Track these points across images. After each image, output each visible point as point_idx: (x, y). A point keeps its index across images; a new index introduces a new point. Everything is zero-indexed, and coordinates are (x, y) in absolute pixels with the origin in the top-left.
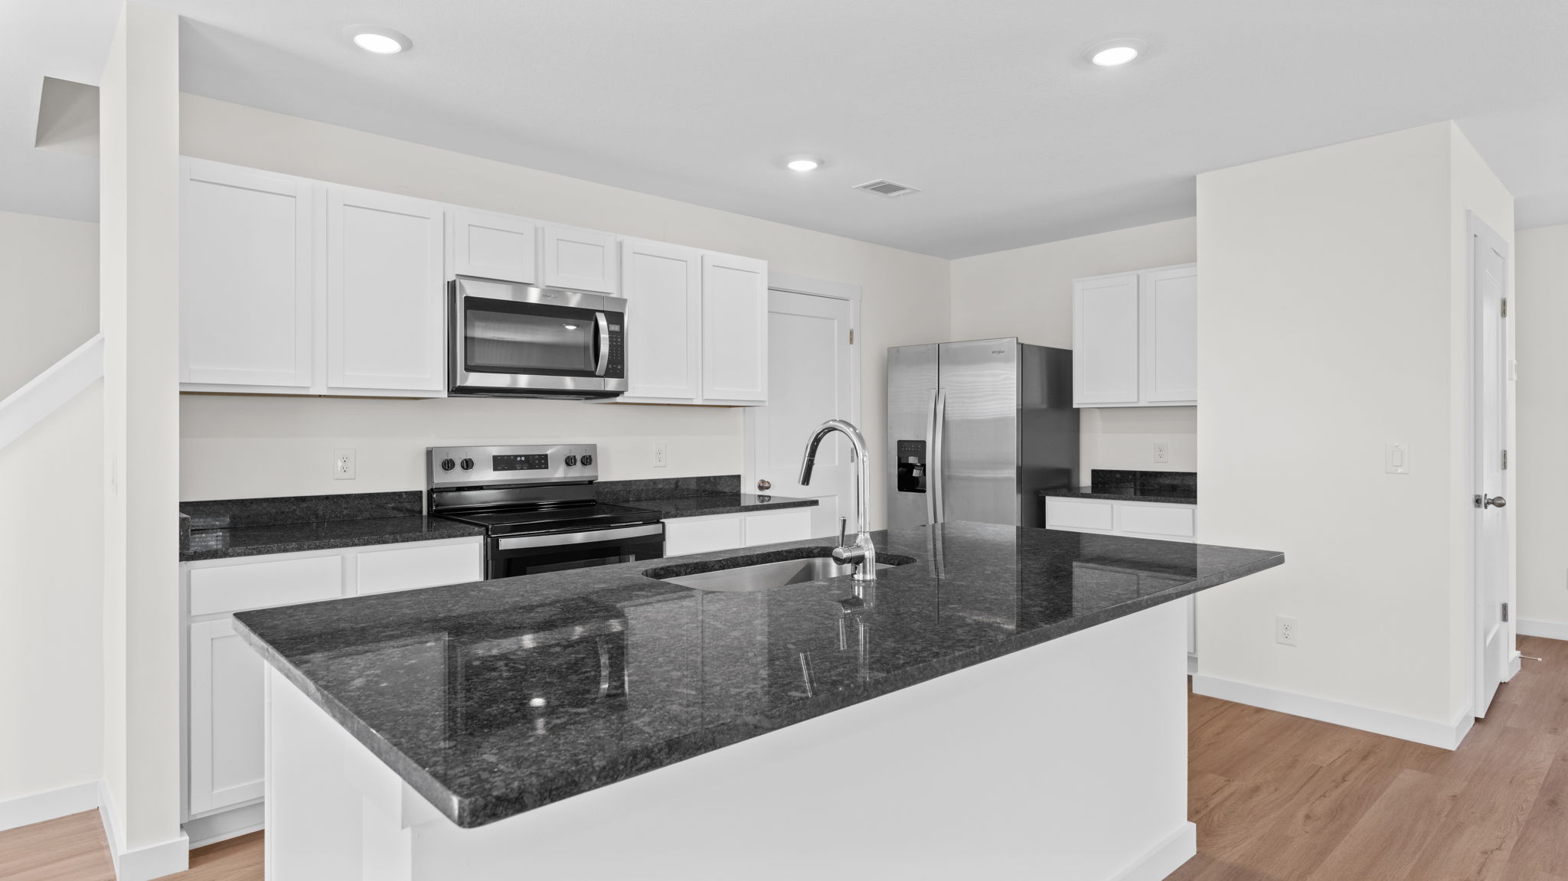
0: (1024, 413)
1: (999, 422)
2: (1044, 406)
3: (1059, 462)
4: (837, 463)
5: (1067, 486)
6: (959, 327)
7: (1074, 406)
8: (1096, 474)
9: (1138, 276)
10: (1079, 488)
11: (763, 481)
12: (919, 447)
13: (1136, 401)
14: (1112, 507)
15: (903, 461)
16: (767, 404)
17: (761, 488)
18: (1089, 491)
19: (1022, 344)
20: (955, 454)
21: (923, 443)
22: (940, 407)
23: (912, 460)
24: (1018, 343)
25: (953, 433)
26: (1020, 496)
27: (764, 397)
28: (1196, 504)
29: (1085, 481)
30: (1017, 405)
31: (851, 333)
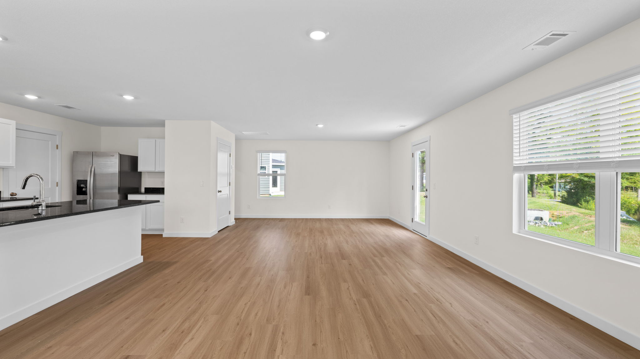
0: (121, 173)
1: (113, 174)
2: (130, 171)
3: (135, 186)
4: (50, 187)
5: (137, 191)
6: (104, 147)
7: (139, 171)
8: (146, 189)
9: (156, 140)
10: (141, 192)
11: (13, 193)
12: (85, 182)
13: (154, 170)
14: (146, 196)
15: (79, 186)
16: (15, 168)
17: (11, 195)
18: (144, 193)
19: (121, 155)
20: (98, 184)
21: (86, 181)
22: (93, 170)
23: (82, 185)
24: (119, 154)
25: (97, 178)
26: (119, 195)
27: (14, 165)
28: (164, 194)
29: (143, 190)
30: (119, 170)
31: (57, 146)
